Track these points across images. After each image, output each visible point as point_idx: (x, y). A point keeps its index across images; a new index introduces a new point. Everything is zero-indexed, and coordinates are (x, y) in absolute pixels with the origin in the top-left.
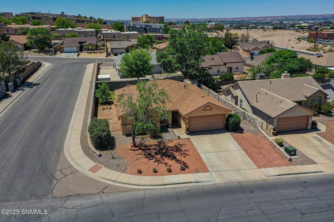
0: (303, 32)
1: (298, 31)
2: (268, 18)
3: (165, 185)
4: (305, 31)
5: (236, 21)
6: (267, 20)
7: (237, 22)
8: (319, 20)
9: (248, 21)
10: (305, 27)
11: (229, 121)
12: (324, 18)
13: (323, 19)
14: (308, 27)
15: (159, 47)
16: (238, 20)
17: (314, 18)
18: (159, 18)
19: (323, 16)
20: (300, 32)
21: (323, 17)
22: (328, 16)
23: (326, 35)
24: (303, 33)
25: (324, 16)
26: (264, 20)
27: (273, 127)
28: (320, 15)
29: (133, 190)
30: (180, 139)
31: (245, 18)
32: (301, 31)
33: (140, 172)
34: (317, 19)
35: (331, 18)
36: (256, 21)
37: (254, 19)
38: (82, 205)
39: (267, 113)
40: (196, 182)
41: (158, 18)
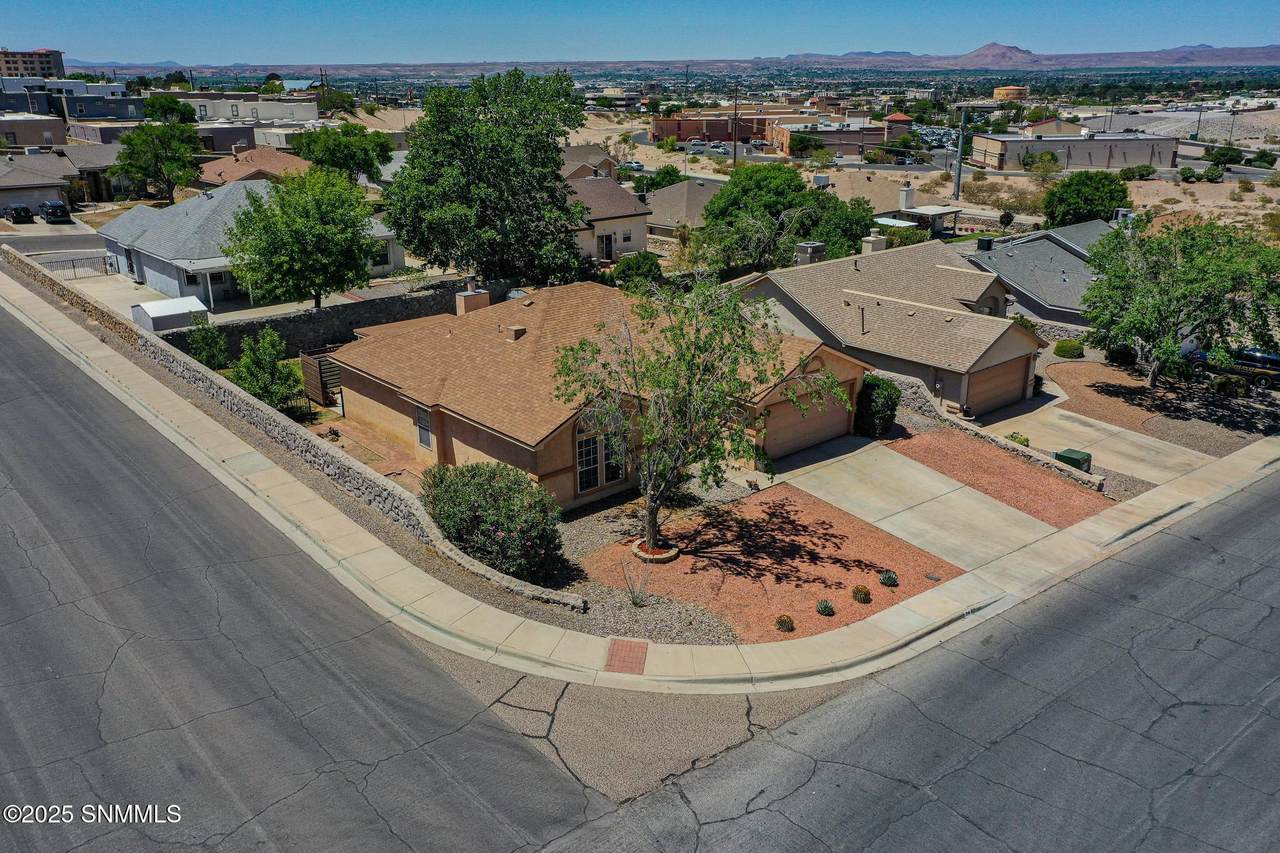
0: (616, 120)
1: (603, 116)
2: (464, 70)
3: (906, 645)
4: (622, 116)
5: (347, 80)
6: (460, 77)
7: (354, 84)
8: (629, 80)
9: (393, 78)
10: (618, 103)
11: (873, 401)
12: (642, 72)
13: (638, 77)
14: (623, 103)
15: (220, 175)
16: (355, 74)
17: (610, 74)
18: (36, 59)
19: (635, 68)
20: (608, 117)
21: (638, 70)
22: (651, 66)
23: (704, 128)
24: (619, 123)
25: (640, 66)
26: (451, 78)
27: (958, 406)
28: (629, 64)
29: (843, 688)
30: (759, 490)
31: (380, 67)
32: (611, 114)
33: (787, 626)
34: (621, 76)
35: (661, 73)
36: (421, 81)
37: (414, 70)
38: (762, 791)
39: (929, 363)
40: (973, 611)
41: (31, 55)
